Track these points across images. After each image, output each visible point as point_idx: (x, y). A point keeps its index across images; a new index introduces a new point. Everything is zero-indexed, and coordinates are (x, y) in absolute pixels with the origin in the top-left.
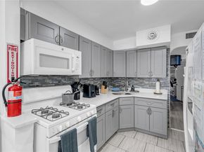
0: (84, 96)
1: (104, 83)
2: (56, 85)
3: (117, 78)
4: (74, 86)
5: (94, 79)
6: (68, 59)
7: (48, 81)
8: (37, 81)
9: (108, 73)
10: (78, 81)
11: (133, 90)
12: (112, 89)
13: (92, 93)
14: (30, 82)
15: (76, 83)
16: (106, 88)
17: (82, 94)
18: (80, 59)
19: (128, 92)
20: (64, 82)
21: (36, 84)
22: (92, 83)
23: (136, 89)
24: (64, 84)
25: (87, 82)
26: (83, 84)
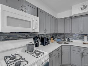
0: (41, 45)
1: (52, 37)
2: (24, 38)
3: (59, 34)
4: (35, 38)
5: (47, 34)
6: (30, 22)
7: (19, 36)
8: (12, 36)
9: (55, 31)
10: (37, 36)
11: (68, 40)
12: (57, 40)
13: (46, 42)
14: (7, 37)
15: (36, 37)
16: (53, 39)
17: (40, 43)
18: (38, 22)
19: (66, 42)
20: (29, 36)
21: (11, 38)
22: (45, 37)
23: (70, 40)
24: (29, 38)
25: (43, 36)
26: (40, 37)
